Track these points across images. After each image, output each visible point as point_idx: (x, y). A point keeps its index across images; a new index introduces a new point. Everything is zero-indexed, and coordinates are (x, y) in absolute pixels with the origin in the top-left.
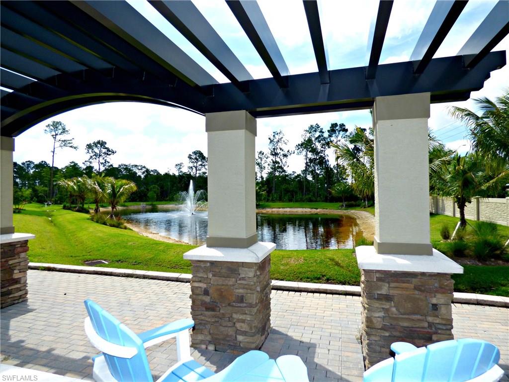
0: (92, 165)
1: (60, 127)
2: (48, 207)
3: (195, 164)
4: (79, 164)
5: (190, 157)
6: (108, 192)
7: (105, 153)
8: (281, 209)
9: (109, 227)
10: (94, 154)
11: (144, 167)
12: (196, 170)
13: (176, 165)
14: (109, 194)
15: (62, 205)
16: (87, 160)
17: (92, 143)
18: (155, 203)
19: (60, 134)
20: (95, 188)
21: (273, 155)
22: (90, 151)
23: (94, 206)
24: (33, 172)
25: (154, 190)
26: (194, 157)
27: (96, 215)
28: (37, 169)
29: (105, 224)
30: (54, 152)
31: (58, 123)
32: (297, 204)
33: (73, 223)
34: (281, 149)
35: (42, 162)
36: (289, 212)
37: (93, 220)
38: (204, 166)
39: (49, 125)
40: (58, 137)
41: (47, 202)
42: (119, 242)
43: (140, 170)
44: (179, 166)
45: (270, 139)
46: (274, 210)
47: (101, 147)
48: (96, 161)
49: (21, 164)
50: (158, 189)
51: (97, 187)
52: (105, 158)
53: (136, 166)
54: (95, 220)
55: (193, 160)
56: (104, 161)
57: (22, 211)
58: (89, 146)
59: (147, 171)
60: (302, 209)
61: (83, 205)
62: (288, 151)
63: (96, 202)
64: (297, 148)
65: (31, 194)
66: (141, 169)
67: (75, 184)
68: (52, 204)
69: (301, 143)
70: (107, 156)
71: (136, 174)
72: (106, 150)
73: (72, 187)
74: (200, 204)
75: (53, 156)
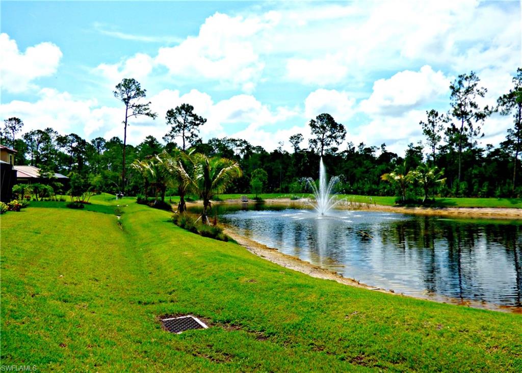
0: (174, 141)
1: (133, 87)
2: (120, 200)
3: (321, 136)
4: (158, 140)
5: (313, 124)
6: (198, 177)
7: (191, 123)
8: (475, 210)
9: (200, 237)
10: (177, 124)
11: (245, 142)
12: (323, 145)
13: (292, 138)
14: (200, 181)
15: (136, 198)
16: (168, 133)
17: (174, 109)
18: (260, 196)
19: (134, 97)
20: (179, 172)
21: (458, 115)
22: (172, 120)
23: (177, 199)
24: (104, 152)
25: (259, 175)
26: (319, 124)
27: (180, 216)
28: (108, 148)
29: (194, 230)
30: (126, 123)
31: (130, 81)
32: (505, 201)
33: (148, 227)
34: (472, 104)
35: (114, 138)
36: (492, 214)
37: (176, 224)
38: (335, 138)
39: (119, 85)
40: (131, 102)
41: (118, 193)
42: (222, 274)
43: (238, 146)
44: (296, 139)
45: (452, 87)
46: (462, 210)
47: (186, 113)
48: (180, 134)
49: (90, 143)
50: (264, 175)
51: (182, 170)
52: (192, 130)
53: (233, 140)
54: (179, 223)
55: (317, 130)
56: (190, 135)
57: (85, 206)
58: (171, 114)
59: (248, 147)
60: (515, 210)
61: (163, 198)
62: (486, 108)
63: (181, 193)
64: (502, 103)
65: (101, 182)
66: (241, 145)
67: (152, 167)
68: (125, 195)
69: (509, 93)
70: (195, 127)
71: (233, 152)
72: (193, 118)
73: (149, 171)
74: (335, 199)
75: (125, 128)
